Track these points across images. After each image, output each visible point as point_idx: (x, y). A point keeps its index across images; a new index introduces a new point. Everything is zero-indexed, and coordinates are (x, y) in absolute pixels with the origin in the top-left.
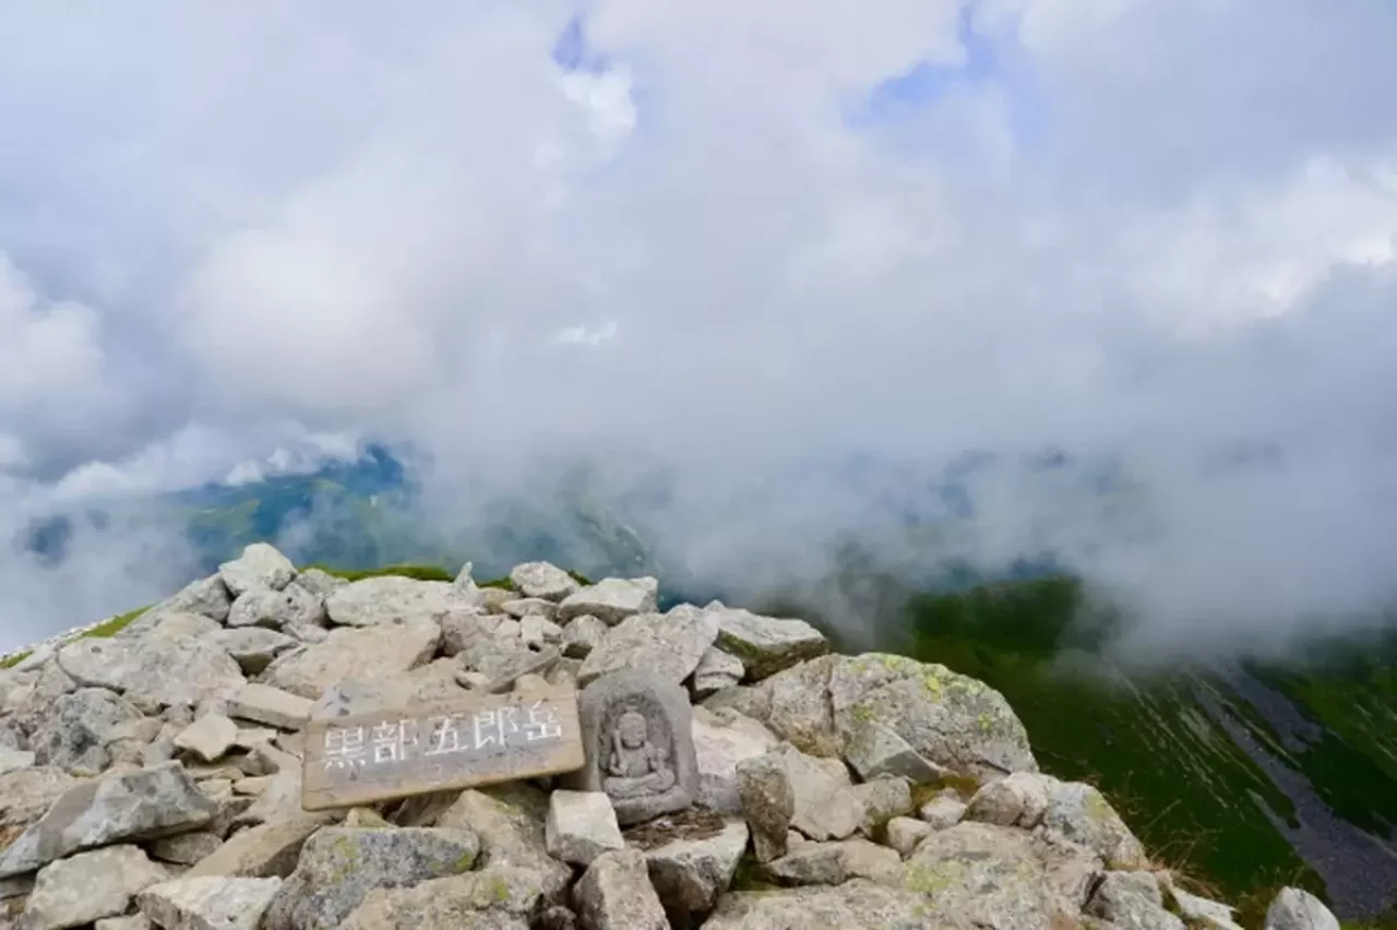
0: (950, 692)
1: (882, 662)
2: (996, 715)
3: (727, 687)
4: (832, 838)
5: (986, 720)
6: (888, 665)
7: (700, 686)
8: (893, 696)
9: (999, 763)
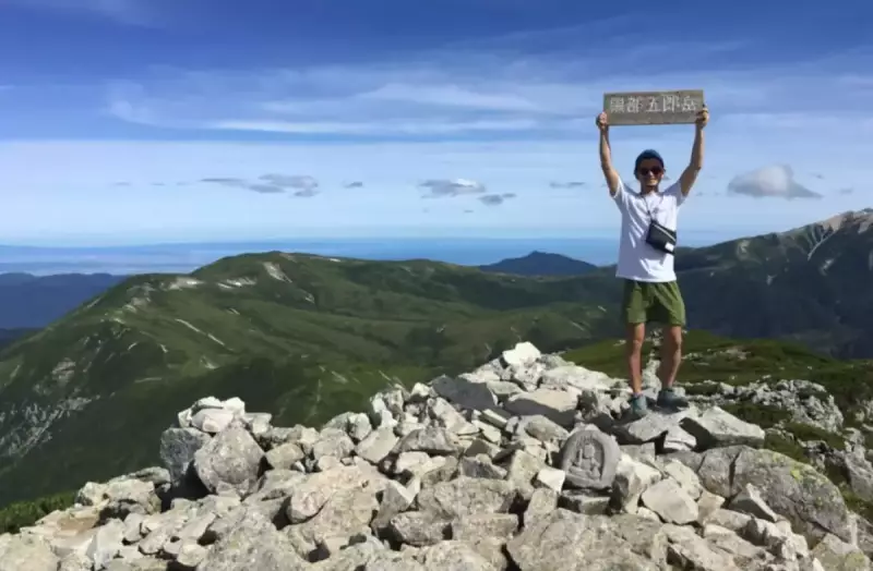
0: (805, 480)
1: (771, 455)
2: (831, 500)
3: (683, 450)
4: (675, 523)
5: (822, 500)
6: (774, 457)
7: (667, 445)
8: (769, 474)
9: (826, 526)
